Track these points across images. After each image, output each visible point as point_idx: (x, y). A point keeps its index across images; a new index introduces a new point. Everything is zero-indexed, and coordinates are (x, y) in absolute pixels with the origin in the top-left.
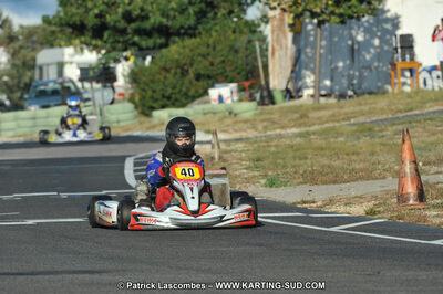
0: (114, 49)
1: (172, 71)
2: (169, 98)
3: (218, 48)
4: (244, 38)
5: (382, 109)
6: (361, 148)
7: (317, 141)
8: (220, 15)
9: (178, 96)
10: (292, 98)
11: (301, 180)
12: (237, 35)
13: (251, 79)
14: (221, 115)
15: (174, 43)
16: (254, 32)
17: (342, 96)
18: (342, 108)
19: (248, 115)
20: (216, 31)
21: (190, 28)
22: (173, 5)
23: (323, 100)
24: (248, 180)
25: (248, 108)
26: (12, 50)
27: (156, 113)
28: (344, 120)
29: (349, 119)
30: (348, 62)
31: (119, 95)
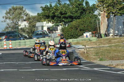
0: (57, 22)
1: (73, 28)
2: (72, 36)
3: (86, 22)
4: (94, 20)
7: (114, 48)
8: (87, 13)
9: (75, 35)
10: (107, 36)
11: (109, 59)
12: (92, 18)
13: (95, 31)
14: (87, 41)
15: (74, 21)
16: (97, 18)
17: (121, 36)
18: (121, 39)
19: (94, 41)
20: (86, 17)
21: (78, 16)
22: (74, 10)
23: (115, 37)
24: (94, 59)
25: (94, 39)
26: (29, 22)
27: (69, 40)
28: (121, 42)
29: (123, 42)
30: (122, 26)
31: (59, 35)
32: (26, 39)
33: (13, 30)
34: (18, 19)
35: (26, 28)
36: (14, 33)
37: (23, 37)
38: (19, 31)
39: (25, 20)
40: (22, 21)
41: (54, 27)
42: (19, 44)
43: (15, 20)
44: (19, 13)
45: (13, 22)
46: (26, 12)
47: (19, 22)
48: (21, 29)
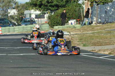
0: (44, 10)
1: (59, 16)
3: (71, 10)
4: (78, 8)
5: (113, 27)
6: (108, 37)
7: (96, 35)
8: (72, 2)
11: (92, 45)
12: (76, 7)
13: (80, 18)
14: (72, 28)
15: (60, 9)
16: (81, 6)
17: (103, 23)
18: (103, 26)
19: (78, 28)
20: (71, 6)
21: (64, 5)
23: (98, 24)
24: (78, 45)
25: (78, 26)
26: (18, 10)
27: (55, 27)
28: (103, 29)
29: (105, 29)
30: (105, 15)
31: (45, 22)
32: (15, 26)
33: (3, 17)
34: (8, 7)
35: (15, 15)
36: (3, 20)
37: (12, 24)
38: (8, 19)
39: (14, 8)
40: (11, 9)
41: (41, 14)
42: (8, 30)
43: (5, 8)
44: (9, 2)
45: (3, 10)
46: (15, 1)
47: (9, 10)
48: (11, 16)
